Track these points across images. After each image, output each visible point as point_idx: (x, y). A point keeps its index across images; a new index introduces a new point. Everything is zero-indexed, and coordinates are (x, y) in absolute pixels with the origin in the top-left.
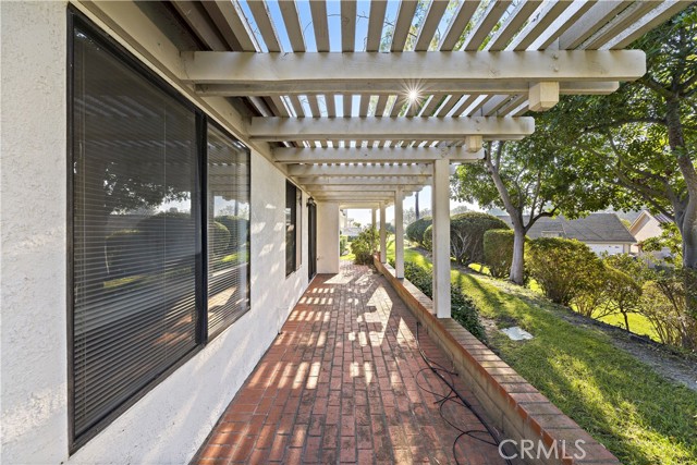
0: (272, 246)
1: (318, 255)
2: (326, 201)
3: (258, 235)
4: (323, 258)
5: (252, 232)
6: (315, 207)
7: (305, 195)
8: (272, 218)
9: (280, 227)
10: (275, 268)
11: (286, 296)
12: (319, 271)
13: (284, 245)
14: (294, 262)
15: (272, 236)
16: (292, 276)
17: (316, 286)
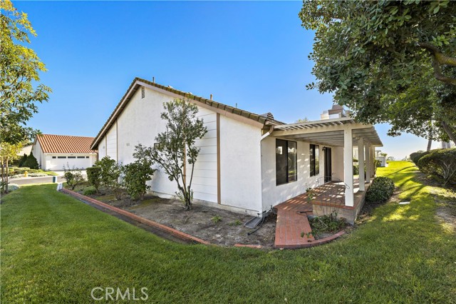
0: (304, 166)
2: (337, 146)
3: (299, 162)
4: (335, 173)
5: (297, 161)
6: (330, 149)
7: (321, 147)
8: (304, 158)
9: (307, 160)
10: (305, 172)
11: (310, 182)
12: (333, 179)
13: (309, 166)
14: (314, 172)
15: (303, 163)
16: (313, 177)
17: (328, 184)
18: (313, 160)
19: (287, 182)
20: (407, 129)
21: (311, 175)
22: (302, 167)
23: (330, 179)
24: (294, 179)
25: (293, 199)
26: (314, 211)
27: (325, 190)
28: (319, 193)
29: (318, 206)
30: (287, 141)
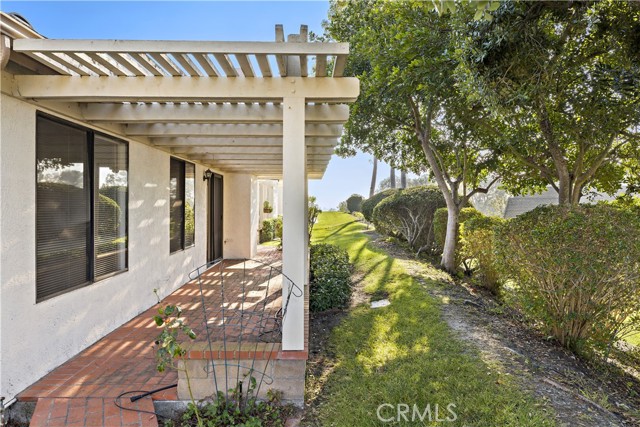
0: (151, 221)
1: (225, 237)
2: (236, 172)
3: (135, 210)
4: (231, 240)
5: (130, 207)
6: (221, 179)
7: (201, 169)
8: (153, 195)
9: (163, 203)
10: (155, 241)
11: (170, 270)
12: (226, 256)
13: (167, 221)
14: (180, 240)
15: (149, 210)
16: (179, 253)
17: (215, 270)
18: (178, 203)
19: (90, 279)
20: (364, 145)
21: (173, 250)
22: (143, 224)
23: (220, 254)
24: (116, 265)
25: (110, 337)
26: (182, 383)
27: (209, 287)
28: (194, 300)
29: (198, 365)
30: (91, 134)
